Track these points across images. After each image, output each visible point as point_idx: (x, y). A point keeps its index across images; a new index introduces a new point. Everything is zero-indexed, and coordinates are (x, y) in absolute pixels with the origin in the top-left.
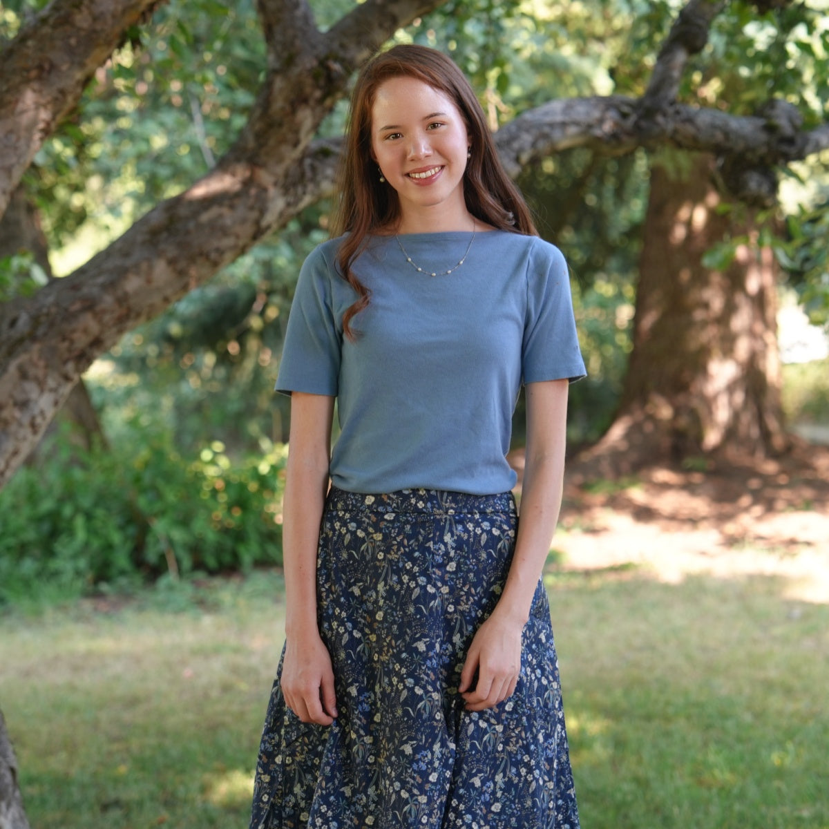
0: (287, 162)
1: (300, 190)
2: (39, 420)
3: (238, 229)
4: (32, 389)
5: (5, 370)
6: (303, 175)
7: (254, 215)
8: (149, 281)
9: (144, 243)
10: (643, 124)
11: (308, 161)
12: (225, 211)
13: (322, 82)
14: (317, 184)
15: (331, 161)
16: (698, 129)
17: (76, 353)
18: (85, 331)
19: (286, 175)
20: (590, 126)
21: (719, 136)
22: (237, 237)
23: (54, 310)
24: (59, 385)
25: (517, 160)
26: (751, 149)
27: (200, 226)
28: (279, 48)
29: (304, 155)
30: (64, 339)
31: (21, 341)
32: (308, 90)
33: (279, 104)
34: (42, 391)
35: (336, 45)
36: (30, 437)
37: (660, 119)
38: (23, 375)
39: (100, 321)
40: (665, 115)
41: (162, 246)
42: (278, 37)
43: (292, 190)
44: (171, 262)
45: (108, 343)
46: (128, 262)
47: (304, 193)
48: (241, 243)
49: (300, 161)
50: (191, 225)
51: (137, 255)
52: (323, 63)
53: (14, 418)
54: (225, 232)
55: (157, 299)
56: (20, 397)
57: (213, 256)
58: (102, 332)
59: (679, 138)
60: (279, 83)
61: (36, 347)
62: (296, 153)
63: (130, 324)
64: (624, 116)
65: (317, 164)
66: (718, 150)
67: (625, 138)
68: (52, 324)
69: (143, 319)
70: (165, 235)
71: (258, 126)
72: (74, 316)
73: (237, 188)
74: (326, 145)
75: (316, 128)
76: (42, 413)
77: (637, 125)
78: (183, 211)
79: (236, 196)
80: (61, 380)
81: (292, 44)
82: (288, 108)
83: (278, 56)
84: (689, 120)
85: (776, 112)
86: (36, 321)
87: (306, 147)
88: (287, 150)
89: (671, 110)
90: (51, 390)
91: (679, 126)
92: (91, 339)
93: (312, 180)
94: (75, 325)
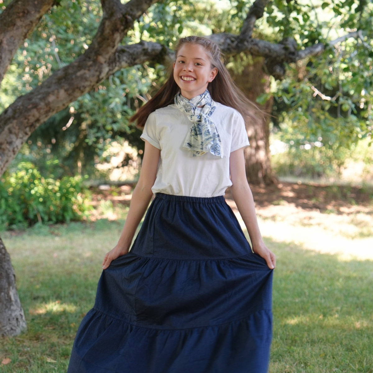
0: (110, 53)
1: (114, 65)
2: (16, 149)
3: (91, 79)
4: (13, 137)
5: (3, 130)
6: (115, 59)
7: (97, 73)
8: (58, 98)
9: (55, 83)
10: (240, 45)
11: (117, 54)
12: (86, 71)
13: (124, 23)
14: (120, 63)
15: (125, 54)
16: (259, 48)
17: (30, 124)
18: (34, 116)
19: (110, 59)
21: (267, 51)
22: (91, 82)
23: (21, 107)
24: (23, 136)
26: (278, 56)
27: (77, 77)
28: (107, 9)
29: (117, 51)
30: (26, 119)
31: (9, 119)
32: (118, 26)
33: (107, 31)
34: (17, 138)
35: (129, 9)
36: (12, 155)
38: (10, 132)
39: (39, 112)
40: (248, 42)
41: (63, 84)
42: (107, 5)
43: (111, 65)
44: (66, 91)
46: (50, 90)
47: (116, 66)
48: (92, 84)
49: (114, 54)
50: (74, 77)
51: (53, 87)
52: (124, 16)
53: (7, 148)
54: (86, 80)
55: (60, 105)
56: (9, 140)
57: (82, 89)
58: (40, 116)
59: (252, 51)
60: (107, 23)
61: (15, 121)
62: (113, 50)
64: (232, 42)
65: (120, 55)
66: (266, 56)
67: (233, 50)
68: (21, 113)
69: (55, 112)
70: (64, 80)
71: (99, 39)
72: (30, 110)
73: (91, 63)
74: (123, 48)
75: (121, 41)
76: (17, 147)
77: (237, 46)
78: (70, 71)
79: (91, 66)
80: (24, 134)
81: (113, 8)
82: (111, 33)
83: (107, 13)
84: (256, 44)
85: (288, 42)
86: (15, 111)
87: (117, 48)
88: (110, 49)
89: (250, 40)
90: (20, 138)
91: (253, 46)
92: (36, 119)
93: (118, 61)
94: (30, 113)
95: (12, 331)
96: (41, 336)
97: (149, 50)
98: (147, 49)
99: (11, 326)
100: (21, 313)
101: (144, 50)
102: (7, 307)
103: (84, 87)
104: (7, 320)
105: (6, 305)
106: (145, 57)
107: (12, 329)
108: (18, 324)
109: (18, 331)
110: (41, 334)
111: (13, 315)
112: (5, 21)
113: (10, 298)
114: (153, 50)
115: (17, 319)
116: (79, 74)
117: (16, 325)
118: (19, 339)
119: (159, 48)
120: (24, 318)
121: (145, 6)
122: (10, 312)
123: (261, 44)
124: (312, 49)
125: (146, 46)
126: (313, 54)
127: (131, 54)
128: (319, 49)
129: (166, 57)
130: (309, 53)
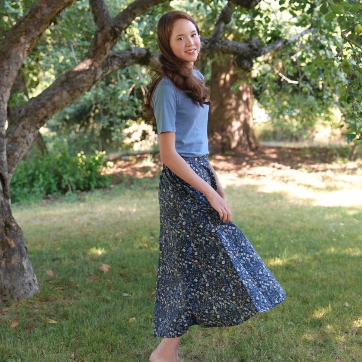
0: (103, 59)
1: (107, 68)
2: (29, 141)
3: (88, 81)
4: (26, 132)
5: (18, 126)
6: (108, 63)
7: (93, 76)
8: (61, 98)
9: (59, 86)
10: (212, 45)
11: (109, 59)
12: (84, 75)
13: (113, 34)
14: (112, 66)
15: (116, 59)
16: (229, 47)
17: (40, 120)
18: (42, 113)
19: (103, 64)
21: (235, 49)
22: (88, 83)
23: (32, 107)
24: (35, 130)
26: (245, 53)
27: (76, 80)
28: (99, 24)
29: (108, 57)
30: (36, 116)
31: (22, 117)
32: (109, 37)
33: (100, 41)
34: (30, 132)
35: (117, 23)
36: (27, 147)
37: (217, 44)
38: (24, 128)
39: (47, 110)
40: (218, 43)
41: (65, 87)
42: (99, 21)
43: (105, 68)
44: (68, 92)
45: (50, 117)
46: (55, 92)
47: (108, 69)
48: (89, 85)
49: (107, 59)
50: (74, 80)
51: (58, 89)
52: (113, 28)
53: (21, 141)
54: (84, 82)
55: (64, 103)
56: (23, 135)
57: (81, 89)
58: (47, 114)
59: (223, 50)
60: (99, 35)
61: (27, 119)
62: (106, 57)
63: (56, 111)
64: (206, 43)
65: (112, 60)
66: (235, 53)
67: (206, 50)
68: (32, 112)
69: (60, 109)
70: (66, 83)
71: (93, 49)
72: (39, 109)
74: (115, 54)
75: (111, 49)
76: (30, 139)
77: (210, 46)
78: (71, 76)
79: (87, 70)
80: (35, 129)
81: (103, 23)
82: (103, 43)
83: (99, 27)
84: (226, 44)
85: (252, 41)
86: (27, 111)
87: (109, 55)
88: (102, 56)
89: (220, 41)
90: (32, 132)
91: (223, 46)
92: (44, 116)
93: (111, 65)
94: (39, 112)
95: (25, 295)
96: (50, 297)
97: (136, 55)
98: (134, 54)
99: (24, 290)
100: (33, 278)
101: (132, 54)
102: (20, 275)
103: (83, 88)
104: (21, 285)
105: (19, 273)
106: (133, 61)
107: (26, 293)
108: (31, 288)
109: (31, 293)
110: (50, 296)
111: (26, 281)
112: (11, 39)
113: (23, 267)
114: (140, 54)
115: (30, 284)
116: (78, 77)
117: (29, 289)
118: (31, 301)
119: (144, 52)
120: (36, 282)
121: (129, 19)
122: (23, 279)
123: (230, 44)
124: (274, 45)
125: (133, 51)
126: (275, 49)
127: (121, 59)
128: (280, 44)
129: (151, 59)
130: (271, 48)
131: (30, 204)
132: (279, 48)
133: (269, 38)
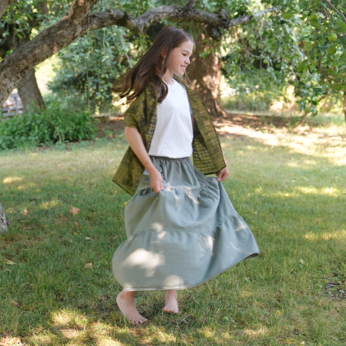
0: (83, 18)
1: (86, 26)
2: (10, 90)
3: (68, 37)
4: (8, 81)
6: (87, 22)
7: (73, 32)
8: (42, 51)
9: (41, 40)
10: (185, 13)
11: (89, 18)
12: (64, 31)
14: (92, 25)
15: (96, 18)
16: (200, 16)
17: (20, 71)
18: (23, 64)
19: (82, 22)
20: (170, 13)
21: (206, 18)
22: (68, 39)
23: (14, 58)
24: (16, 80)
25: (149, 22)
26: (214, 22)
27: (57, 35)
29: (88, 16)
30: (17, 67)
31: (5, 67)
34: (11, 81)
36: (7, 95)
37: (189, 12)
38: (5, 77)
39: (28, 62)
40: (191, 11)
41: (46, 41)
43: (84, 26)
44: (48, 45)
46: (36, 45)
47: (88, 27)
48: (69, 41)
49: (87, 18)
50: (55, 35)
51: (38, 43)
53: (2, 89)
54: (64, 37)
55: (44, 56)
56: (4, 83)
57: (61, 44)
58: (28, 65)
59: (195, 18)
61: (9, 69)
62: (85, 15)
63: (36, 63)
64: (180, 11)
65: (92, 19)
66: (206, 22)
67: (180, 17)
68: (14, 62)
70: (47, 38)
72: (20, 60)
73: (68, 24)
74: (94, 14)
75: (91, 8)
76: (11, 88)
77: (183, 14)
78: (52, 31)
79: (68, 27)
80: (16, 79)
82: (83, 2)
84: (198, 13)
85: (221, 13)
86: (9, 61)
87: (88, 14)
88: (82, 14)
89: (193, 10)
90: (13, 81)
91: (195, 15)
92: (25, 67)
93: (90, 24)
94: (20, 63)
96: (15, 237)
97: (115, 16)
98: (113, 15)
100: (2, 217)
101: (110, 15)
103: (63, 43)
106: (111, 21)
114: (118, 16)
116: (58, 33)
119: (122, 14)
120: (4, 221)
123: (202, 13)
124: (241, 19)
125: (112, 13)
126: (242, 23)
127: (100, 19)
128: (246, 19)
129: (128, 22)
130: (238, 22)
131: (24, 150)
132: (245, 22)
133: (236, 14)
